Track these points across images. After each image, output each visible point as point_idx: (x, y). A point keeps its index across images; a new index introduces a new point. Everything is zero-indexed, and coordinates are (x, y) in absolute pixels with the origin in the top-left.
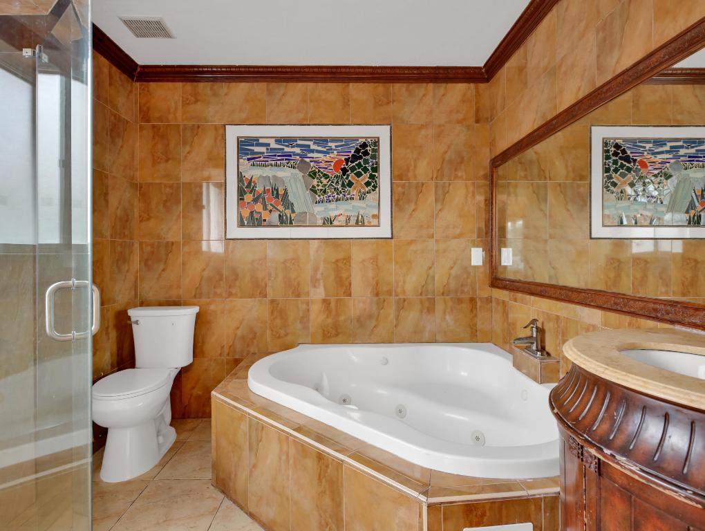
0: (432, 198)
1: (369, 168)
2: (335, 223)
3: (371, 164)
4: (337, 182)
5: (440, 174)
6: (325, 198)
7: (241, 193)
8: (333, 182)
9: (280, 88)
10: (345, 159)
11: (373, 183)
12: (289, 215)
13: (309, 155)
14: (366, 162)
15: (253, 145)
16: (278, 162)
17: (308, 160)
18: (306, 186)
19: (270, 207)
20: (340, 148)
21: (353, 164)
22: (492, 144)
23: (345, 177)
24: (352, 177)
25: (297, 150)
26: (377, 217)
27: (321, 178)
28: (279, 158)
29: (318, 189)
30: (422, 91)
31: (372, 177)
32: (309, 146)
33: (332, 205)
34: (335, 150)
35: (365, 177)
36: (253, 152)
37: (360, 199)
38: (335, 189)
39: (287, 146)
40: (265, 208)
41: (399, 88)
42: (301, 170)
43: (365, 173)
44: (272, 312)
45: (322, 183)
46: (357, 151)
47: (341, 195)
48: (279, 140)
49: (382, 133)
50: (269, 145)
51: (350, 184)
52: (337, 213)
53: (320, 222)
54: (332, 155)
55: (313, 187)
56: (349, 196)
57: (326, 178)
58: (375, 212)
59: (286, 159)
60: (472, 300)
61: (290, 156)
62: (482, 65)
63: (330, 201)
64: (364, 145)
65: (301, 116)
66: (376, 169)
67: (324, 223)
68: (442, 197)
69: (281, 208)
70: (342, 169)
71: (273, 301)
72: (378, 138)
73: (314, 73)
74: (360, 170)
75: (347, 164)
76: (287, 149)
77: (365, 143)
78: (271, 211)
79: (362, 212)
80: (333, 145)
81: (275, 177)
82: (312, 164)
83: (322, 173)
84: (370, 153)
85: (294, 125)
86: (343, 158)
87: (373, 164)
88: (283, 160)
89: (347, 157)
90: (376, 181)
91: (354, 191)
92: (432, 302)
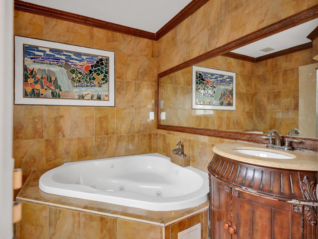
0: (133, 89)
1: (104, 72)
2: (85, 98)
3: (104, 69)
4: (87, 77)
5: (137, 78)
6: (80, 85)
7: (26, 78)
8: (84, 77)
9: (53, 22)
10: (91, 66)
11: (106, 79)
12: (58, 92)
13: (70, 61)
14: (102, 68)
15: (34, 50)
16: (51, 62)
17: (70, 63)
18: (69, 78)
19: (45, 87)
20: (88, 60)
21: (95, 69)
22: (159, 67)
23: (91, 75)
24: (95, 75)
25: (64, 57)
26: (107, 96)
27: (78, 74)
28: (52, 60)
29: (76, 80)
30: (129, 39)
31: (105, 76)
32: (71, 56)
33: (84, 89)
34: (85, 60)
35: (102, 76)
36: (34, 55)
37: (99, 87)
38: (85, 80)
39: (58, 54)
40: (42, 87)
41: (118, 35)
42: (66, 68)
43: (102, 74)
44: (47, 147)
45: (78, 76)
46: (98, 62)
47: (89, 84)
48: (52, 50)
49: (111, 55)
50: (45, 52)
51: (94, 79)
52: (86, 93)
53: (77, 97)
54: (84, 63)
55: (73, 78)
56: (93, 85)
57: (80, 74)
58: (107, 94)
59: (56, 61)
60: (150, 135)
61: (59, 60)
62: (155, 33)
63: (83, 86)
64: (101, 60)
65: (66, 39)
66: (107, 73)
67: (79, 98)
68: (138, 89)
69: (53, 88)
70: (89, 71)
71: (47, 140)
72: (109, 57)
73: (74, 17)
74: (99, 72)
75: (92, 68)
76: (57, 56)
77: (101, 59)
78: (46, 89)
79: (100, 93)
80: (85, 57)
81: (49, 70)
82: (72, 66)
83: (78, 71)
84: (104, 64)
85: (62, 43)
86: (90, 65)
87: (106, 70)
88: (54, 61)
89: (92, 65)
90: (107, 78)
91: (96, 82)
92: (133, 136)
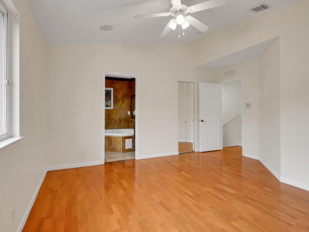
0: (121, 102)
5: (122, 98)
14: (109, 95)
21: (106, 95)
22: (132, 93)
30: (119, 82)
31: (110, 98)
35: (108, 98)
37: (107, 102)
41: (115, 81)
49: (112, 89)
58: (110, 104)
60: (128, 121)
64: (108, 91)
68: (123, 101)
79: (108, 104)
91: (106, 100)
92: (121, 121)
